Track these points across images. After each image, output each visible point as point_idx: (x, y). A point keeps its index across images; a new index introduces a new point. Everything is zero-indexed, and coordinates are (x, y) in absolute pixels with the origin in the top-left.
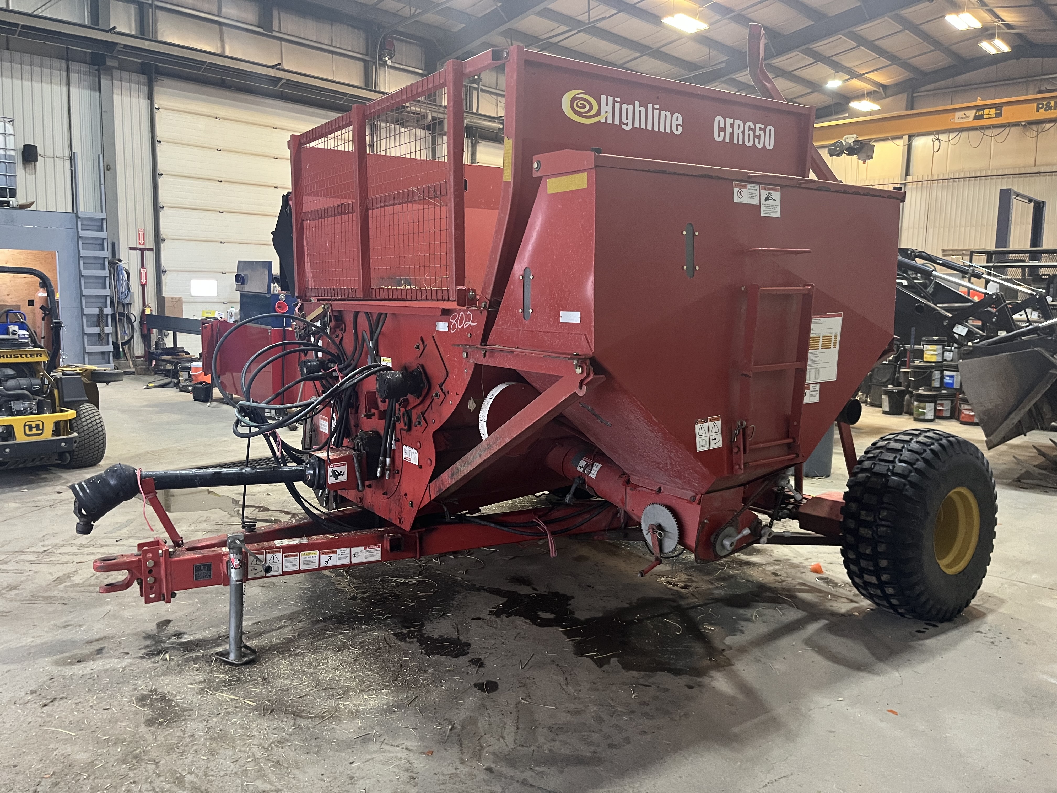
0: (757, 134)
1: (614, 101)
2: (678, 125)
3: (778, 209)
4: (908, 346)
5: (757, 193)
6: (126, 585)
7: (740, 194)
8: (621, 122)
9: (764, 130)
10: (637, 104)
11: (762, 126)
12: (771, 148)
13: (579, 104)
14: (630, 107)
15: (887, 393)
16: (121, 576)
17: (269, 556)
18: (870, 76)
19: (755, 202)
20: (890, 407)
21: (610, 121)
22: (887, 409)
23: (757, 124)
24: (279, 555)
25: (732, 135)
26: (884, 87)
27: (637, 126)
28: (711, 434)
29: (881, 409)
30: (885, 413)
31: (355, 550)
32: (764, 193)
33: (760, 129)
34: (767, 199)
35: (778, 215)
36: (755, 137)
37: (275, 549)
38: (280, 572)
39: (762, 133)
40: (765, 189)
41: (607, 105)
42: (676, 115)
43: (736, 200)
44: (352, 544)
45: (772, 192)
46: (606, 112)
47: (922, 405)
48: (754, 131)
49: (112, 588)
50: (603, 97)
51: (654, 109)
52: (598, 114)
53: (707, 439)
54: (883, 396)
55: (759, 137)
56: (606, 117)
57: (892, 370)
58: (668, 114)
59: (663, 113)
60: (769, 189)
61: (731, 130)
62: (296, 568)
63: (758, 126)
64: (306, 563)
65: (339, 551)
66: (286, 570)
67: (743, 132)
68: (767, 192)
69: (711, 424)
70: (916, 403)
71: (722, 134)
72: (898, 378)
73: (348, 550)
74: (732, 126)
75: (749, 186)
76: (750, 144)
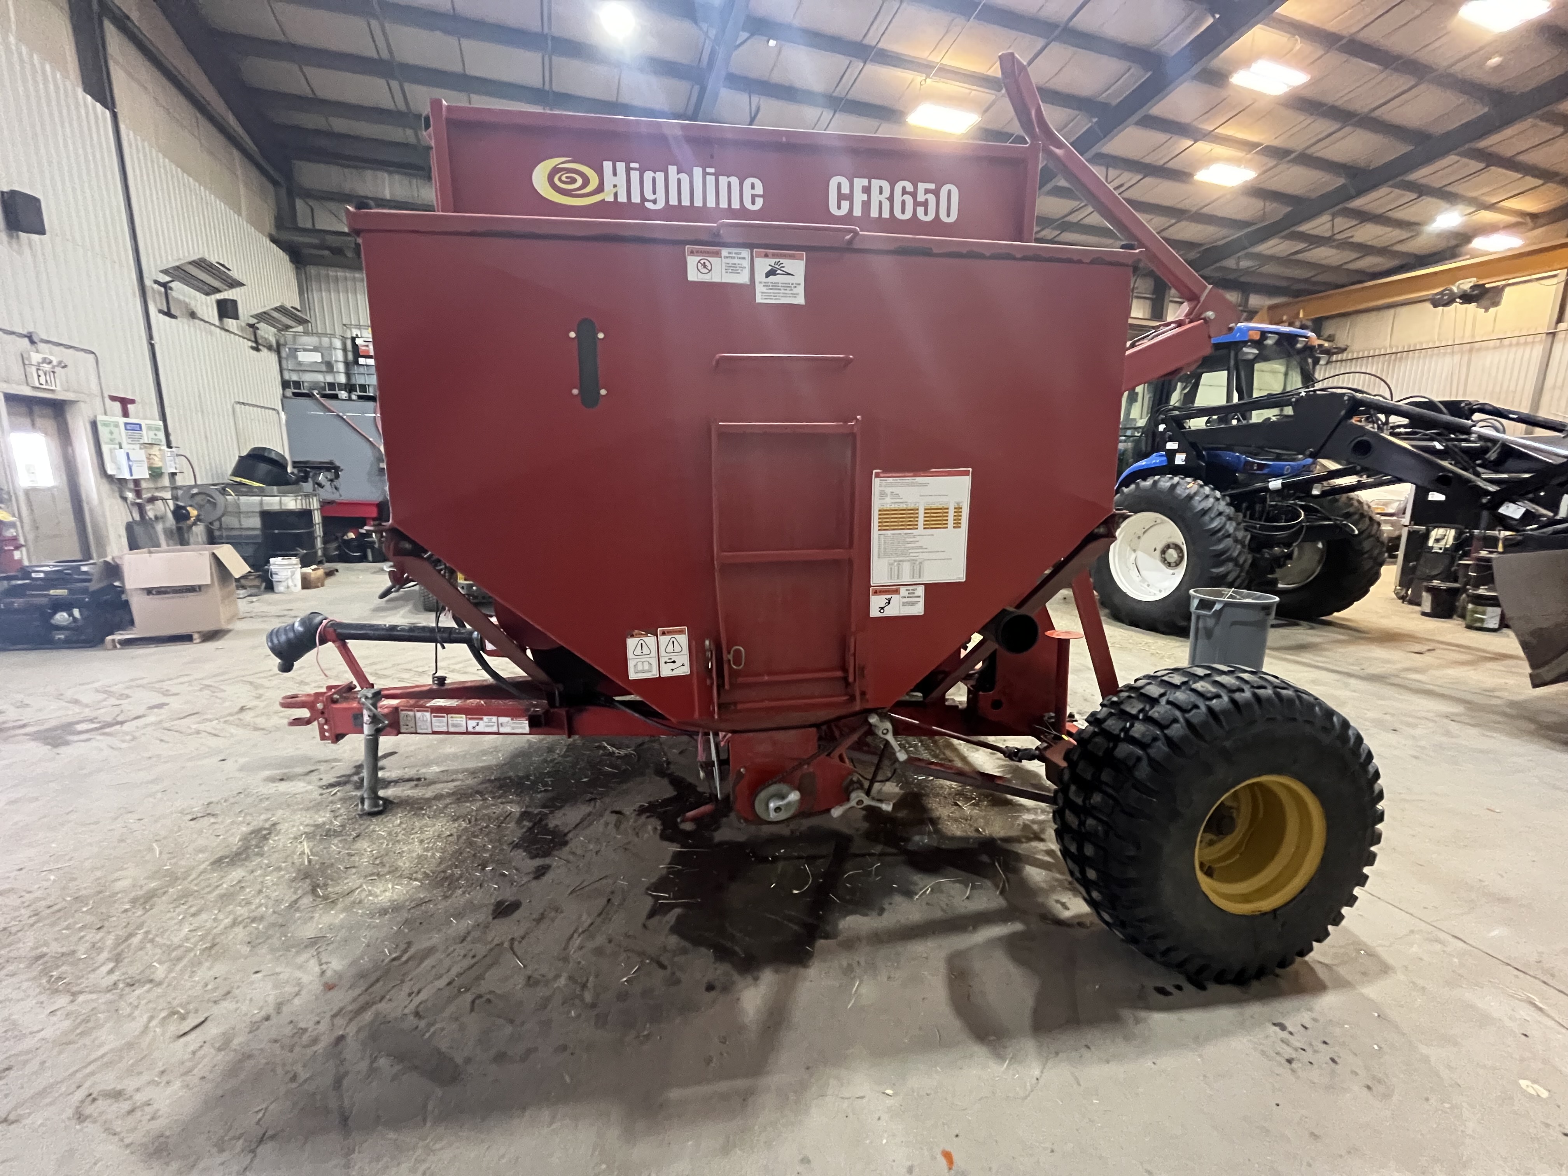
0: (921, 198)
1: (628, 170)
2: (754, 197)
3: (801, 290)
4: (1476, 532)
5: (746, 263)
6: (308, 722)
7: (705, 266)
8: (643, 199)
9: (936, 193)
10: (672, 169)
11: (932, 186)
12: (953, 218)
13: (563, 178)
14: (660, 176)
15: (1432, 590)
16: (305, 713)
17: (418, 714)
18: (1507, 204)
19: (743, 278)
20: (1433, 608)
21: (622, 198)
22: (1428, 610)
23: (920, 184)
24: (428, 714)
25: (866, 205)
26: (1534, 216)
27: (674, 201)
28: (662, 653)
29: (1418, 608)
30: (1424, 614)
31: (502, 720)
32: (763, 265)
33: (927, 191)
34: (771, 273)
35: (801, 300)
36: (916, 204)
37: (423, 708)
38: (430, 731)
39: (931, 198)
40: (766, 256)
41: (615, 174)
42: (748, 182)
43: (693, 275)
44: (499, 713)
45: (782, 261)
46: (615, 186)
47: (1480, 608)
48: (914, 195)
49: (297, 722)
50: (607, 166)
51: (705, 174)
52: (600, 189)
53: (654, 662)
54: (1424, 594)
55: (925, 204)
56: (616, 195)
57: (1447, 561)
58: (734, 181)
59: (723, 180)
60: (774, 256)
61: (865, 197)
62: (445, 729)
63: (922, 187)
64: (454, 726)
65: (485, 718)
66: (435, 729)
67: (891, 199)
68: (772, 261)
69: (664, 640)
70: (1470, 606)
71: (845, 204)
72: (1456, 572)
73: (494, 719)
74: (867, 190)
75: (725, 252)
76: (908, 215)
